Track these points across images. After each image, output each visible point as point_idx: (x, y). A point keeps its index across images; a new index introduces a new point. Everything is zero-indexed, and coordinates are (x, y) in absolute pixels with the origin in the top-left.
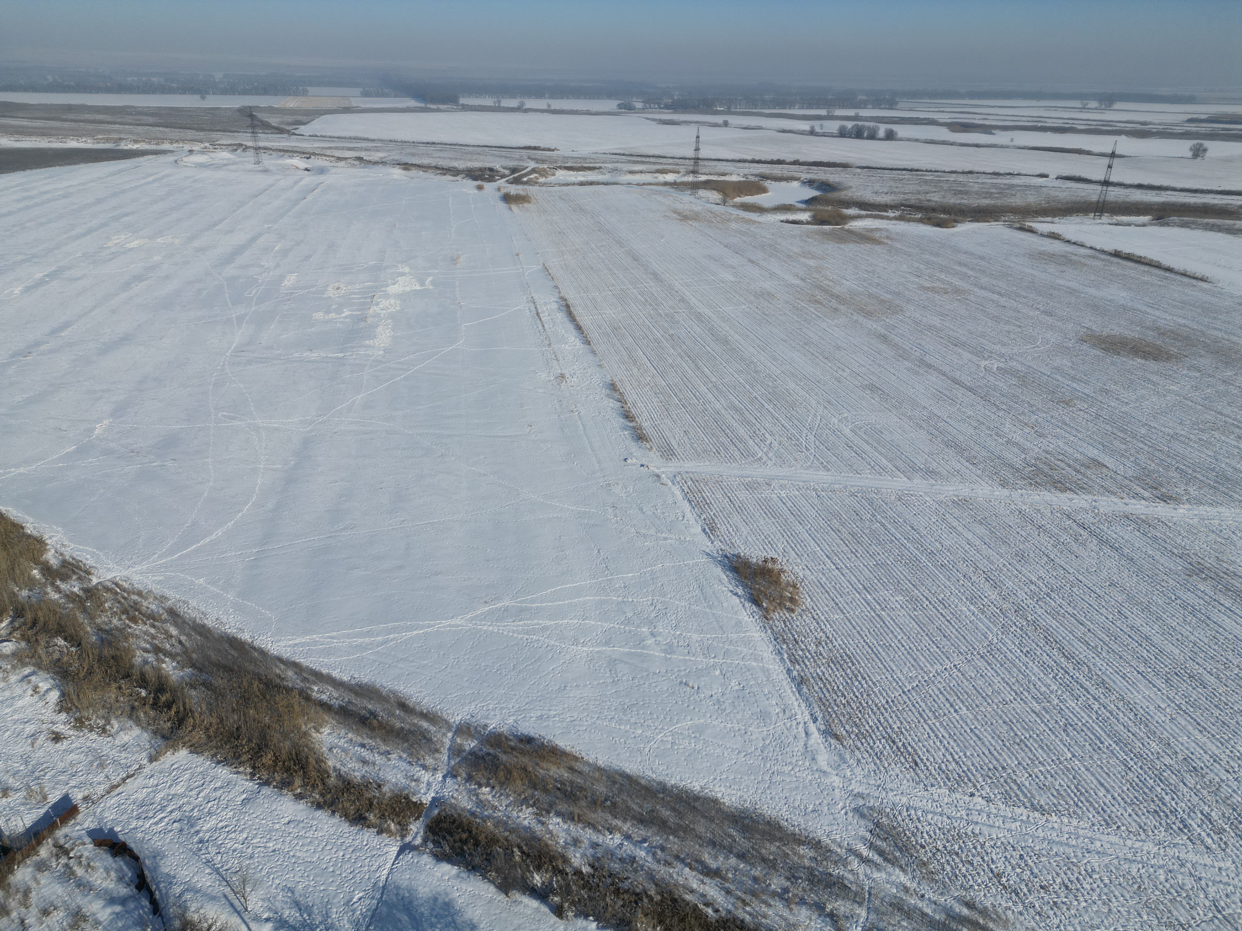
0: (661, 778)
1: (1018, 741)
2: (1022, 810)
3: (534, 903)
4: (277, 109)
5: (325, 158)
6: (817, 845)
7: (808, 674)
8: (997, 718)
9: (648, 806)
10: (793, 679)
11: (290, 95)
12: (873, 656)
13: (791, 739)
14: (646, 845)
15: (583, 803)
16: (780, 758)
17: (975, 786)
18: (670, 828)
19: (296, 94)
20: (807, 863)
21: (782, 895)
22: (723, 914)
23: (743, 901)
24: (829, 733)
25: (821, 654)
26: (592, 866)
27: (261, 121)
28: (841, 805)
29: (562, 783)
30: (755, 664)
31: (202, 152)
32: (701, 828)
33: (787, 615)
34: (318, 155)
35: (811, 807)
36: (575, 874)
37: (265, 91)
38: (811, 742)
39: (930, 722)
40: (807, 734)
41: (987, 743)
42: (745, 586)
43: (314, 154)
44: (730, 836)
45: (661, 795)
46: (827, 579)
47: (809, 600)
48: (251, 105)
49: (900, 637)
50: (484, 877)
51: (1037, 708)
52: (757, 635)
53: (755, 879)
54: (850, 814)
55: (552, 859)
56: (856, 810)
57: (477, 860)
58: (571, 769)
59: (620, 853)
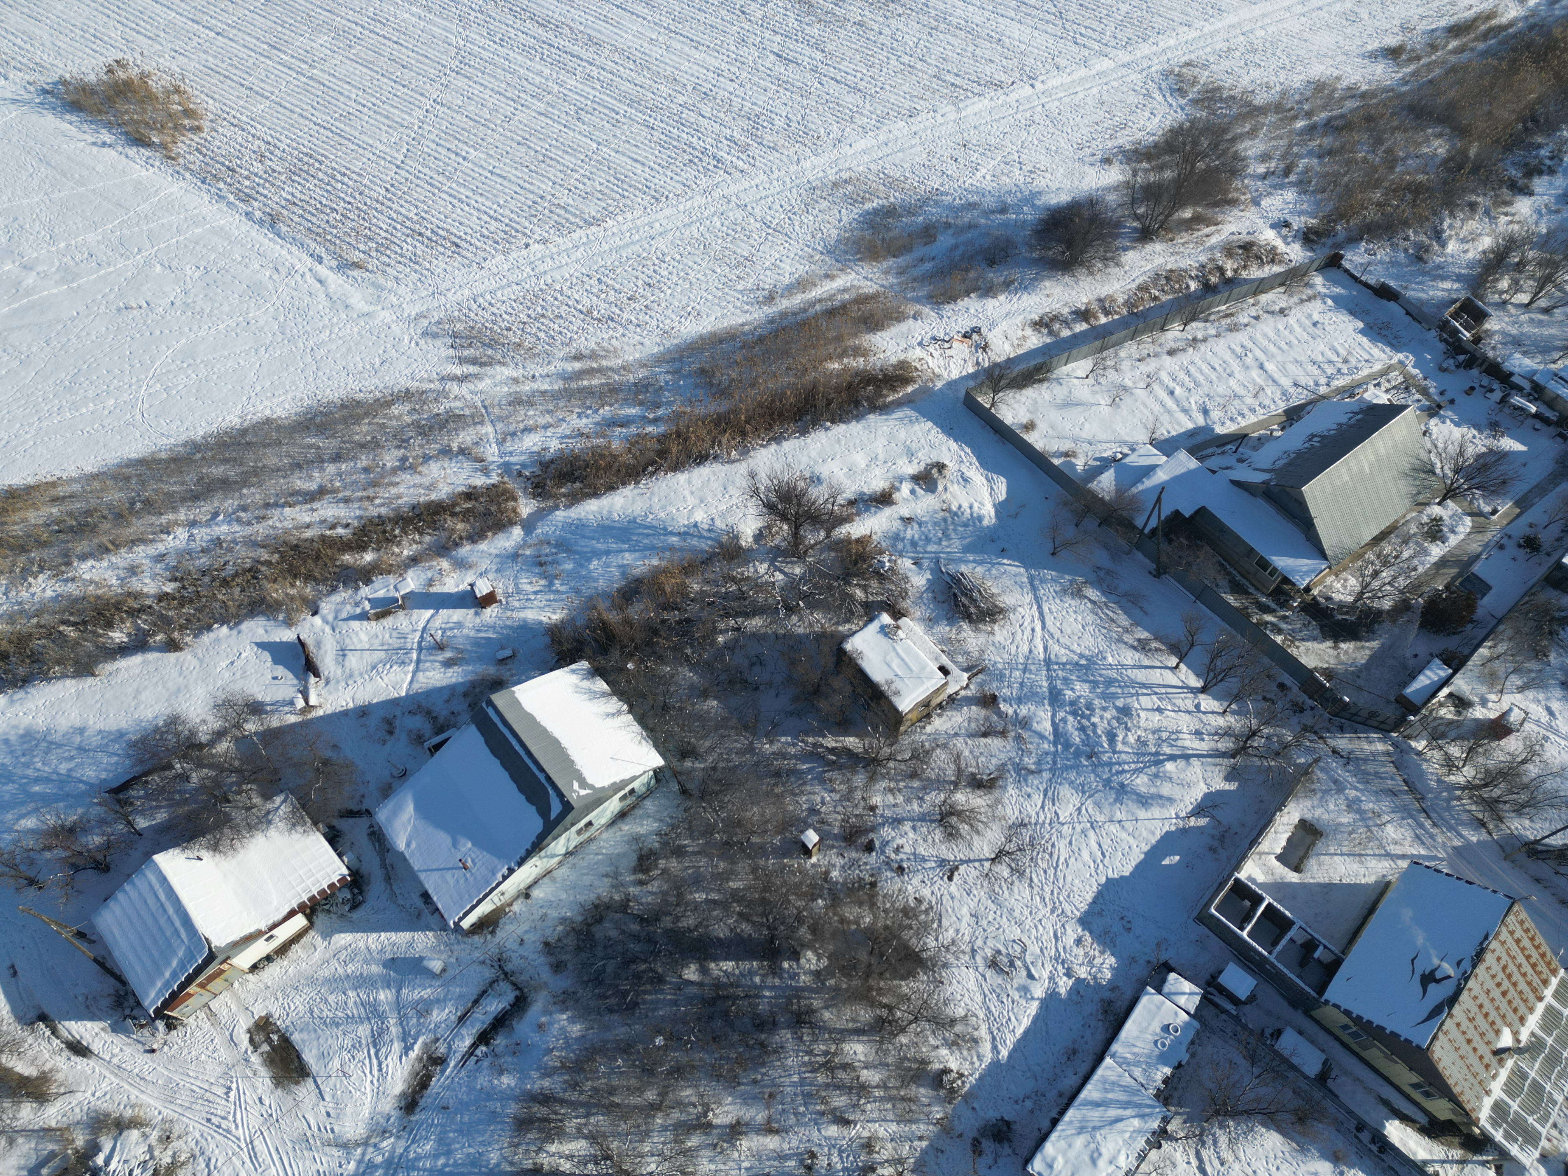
0: (183, 438)
1: (541, 158)
2: (579, 233)
3: (137, 659)
6: (407, 395)
7: (274, 206)
8: (509, 142)
9: (191, 478)
10: (261, 223)
12: (337, 138)
13: (307, 299)
14: (221, 517)
15: (106, 526)
16: (308, 328)
17: (525, 234)
18: (236, 482)
20: (408, 419)
21: (404, 466)
22: (356, 523)
23: (368, 498)
24: (345, 266)
25: (274, 171)
26: (175, 579)
28: (406, 339)
29: (58, 522)
30: (199, 230)
32: (271, 459)
33: (197, 139)
35: (377, 361)
36: (160, 601)
38: (332, 288)
39: (445, 188)
40: (320, 282)
41: (513, 179)
42: (109, 126)
44: (311, 446)
45: (198, 456)
46: (215, 57)
47: (211, 101)
49: (353, 96)
50: (49, 680)
51: (541, 106)
52: (175, 188)
53: (366, 470)
54: (422, 342)
55: (118, 606)
56: (425, 334)
57: (21, 671)
58: (55, 500)
59: (196, 546)
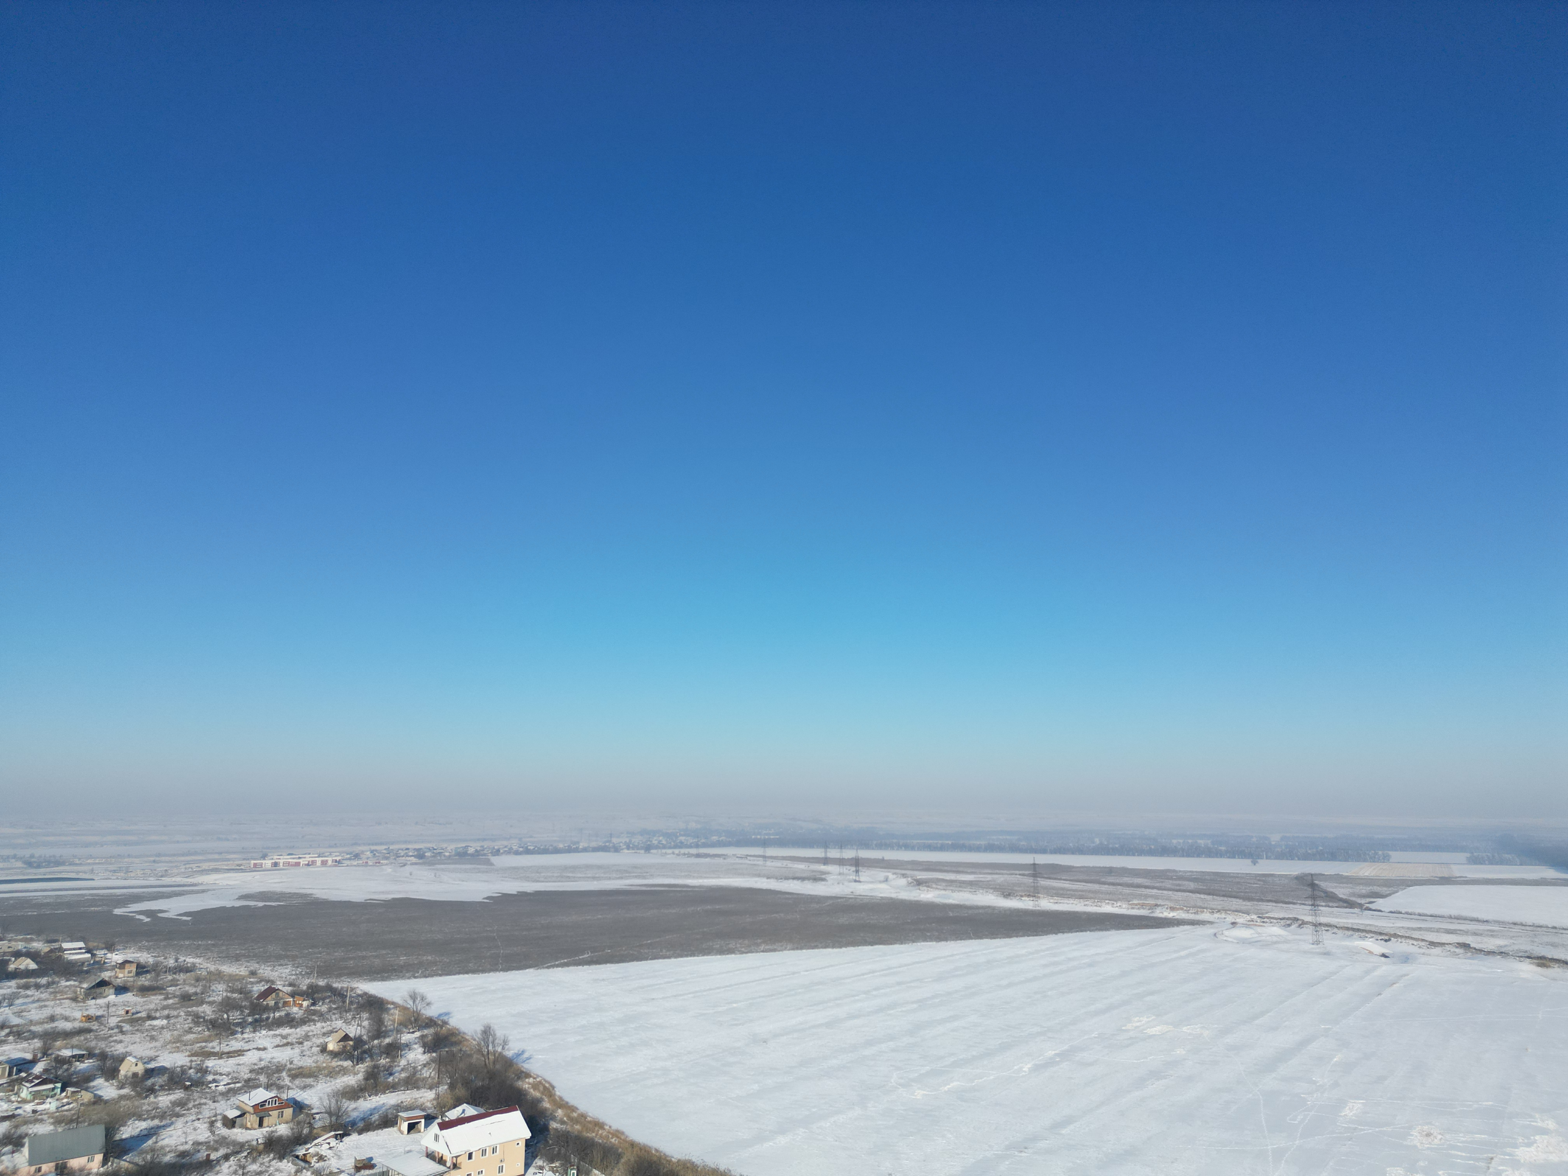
4: (1347, 877)
5: (1411, 942)
11: (1365, 860)
19: (1373, 859)
27: (1325, 892)
31: (1246, 926)
34: (1402, 937)
37: (1333, 855)
43: (1396, 936)
48: (1313, 873)
